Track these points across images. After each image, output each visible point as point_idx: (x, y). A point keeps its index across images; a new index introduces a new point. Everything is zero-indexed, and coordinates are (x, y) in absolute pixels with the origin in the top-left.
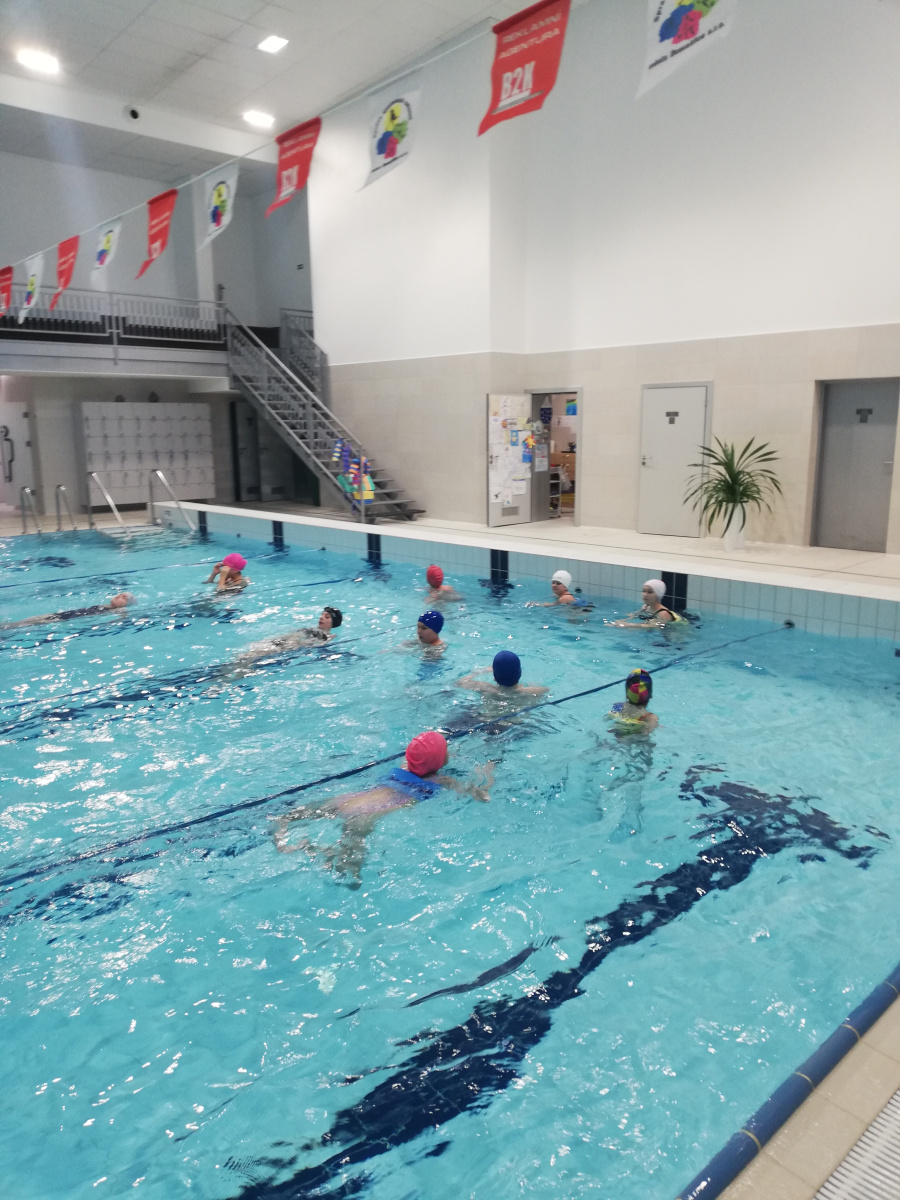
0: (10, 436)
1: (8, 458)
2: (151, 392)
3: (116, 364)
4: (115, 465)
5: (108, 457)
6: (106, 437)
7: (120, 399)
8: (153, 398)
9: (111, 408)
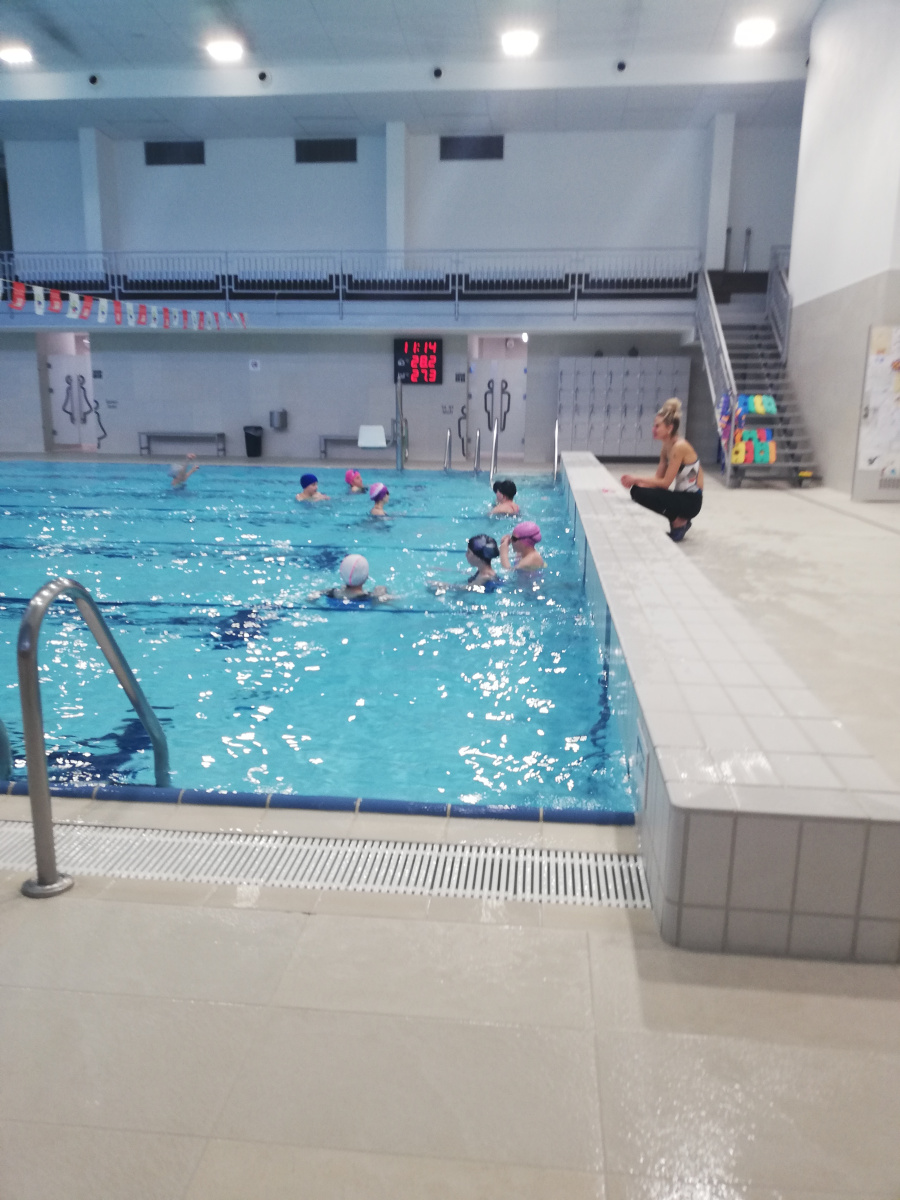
0: (508, 390)
1: (505, 408)
2: (634, 346)
3: (575, 319)
4: (583, 418)
5: (576, 409)
6: (577, 390)
7: (599, 354)
8: (633, 353)
9: (587, 363)
